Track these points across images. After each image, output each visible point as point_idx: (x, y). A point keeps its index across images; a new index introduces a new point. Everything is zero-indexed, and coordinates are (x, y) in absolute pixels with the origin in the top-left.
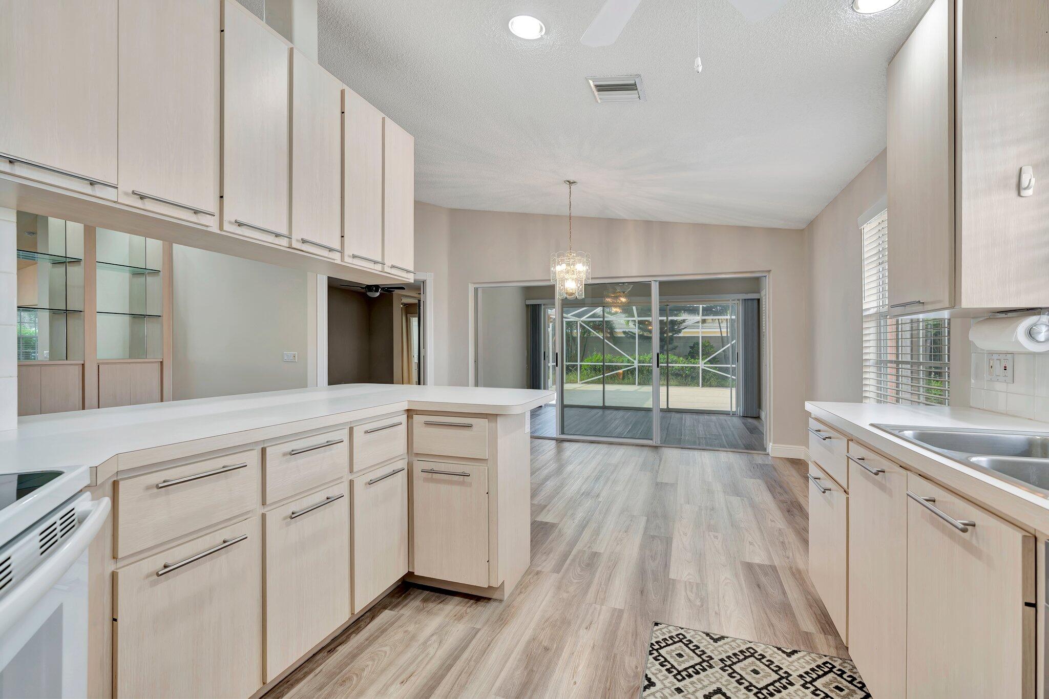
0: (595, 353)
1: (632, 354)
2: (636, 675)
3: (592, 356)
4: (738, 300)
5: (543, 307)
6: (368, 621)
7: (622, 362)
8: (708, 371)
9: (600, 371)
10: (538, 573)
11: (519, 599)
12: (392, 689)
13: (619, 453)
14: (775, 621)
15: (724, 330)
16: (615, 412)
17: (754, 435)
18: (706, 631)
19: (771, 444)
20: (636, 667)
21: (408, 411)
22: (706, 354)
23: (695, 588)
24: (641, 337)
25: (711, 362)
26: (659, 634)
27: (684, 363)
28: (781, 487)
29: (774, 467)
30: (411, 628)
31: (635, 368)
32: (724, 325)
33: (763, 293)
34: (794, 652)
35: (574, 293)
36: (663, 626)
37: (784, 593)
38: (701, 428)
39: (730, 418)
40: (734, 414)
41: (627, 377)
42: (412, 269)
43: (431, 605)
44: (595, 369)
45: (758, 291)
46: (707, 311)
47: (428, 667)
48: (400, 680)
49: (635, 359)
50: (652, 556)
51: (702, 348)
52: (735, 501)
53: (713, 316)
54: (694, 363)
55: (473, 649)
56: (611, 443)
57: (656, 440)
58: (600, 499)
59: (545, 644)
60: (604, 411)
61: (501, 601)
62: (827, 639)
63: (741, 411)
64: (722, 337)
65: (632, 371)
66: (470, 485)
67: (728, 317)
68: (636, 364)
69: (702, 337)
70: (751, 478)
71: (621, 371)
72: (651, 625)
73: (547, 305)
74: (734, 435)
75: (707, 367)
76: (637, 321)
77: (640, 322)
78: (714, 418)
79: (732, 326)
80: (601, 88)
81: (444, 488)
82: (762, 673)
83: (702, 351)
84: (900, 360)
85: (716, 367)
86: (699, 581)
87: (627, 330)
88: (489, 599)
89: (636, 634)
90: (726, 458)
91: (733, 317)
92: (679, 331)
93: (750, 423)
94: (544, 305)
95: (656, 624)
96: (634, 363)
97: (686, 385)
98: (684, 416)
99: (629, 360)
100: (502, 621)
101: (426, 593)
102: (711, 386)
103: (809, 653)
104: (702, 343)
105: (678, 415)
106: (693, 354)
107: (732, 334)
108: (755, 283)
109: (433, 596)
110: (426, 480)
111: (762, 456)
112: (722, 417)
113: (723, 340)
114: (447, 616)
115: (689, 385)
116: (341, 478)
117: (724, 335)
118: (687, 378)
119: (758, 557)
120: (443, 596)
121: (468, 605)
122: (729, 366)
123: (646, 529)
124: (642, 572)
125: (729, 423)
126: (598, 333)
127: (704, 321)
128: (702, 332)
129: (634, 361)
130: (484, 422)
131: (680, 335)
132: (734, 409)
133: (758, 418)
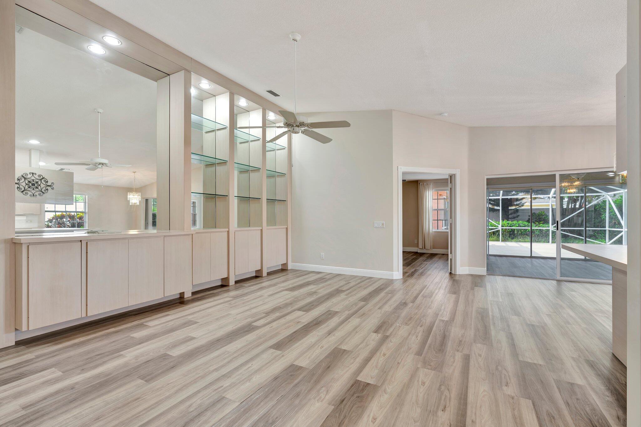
49: (499, 225)
68: (500, 228)
76: (501, 199)
92: (522, 205)
131: (522, 208)
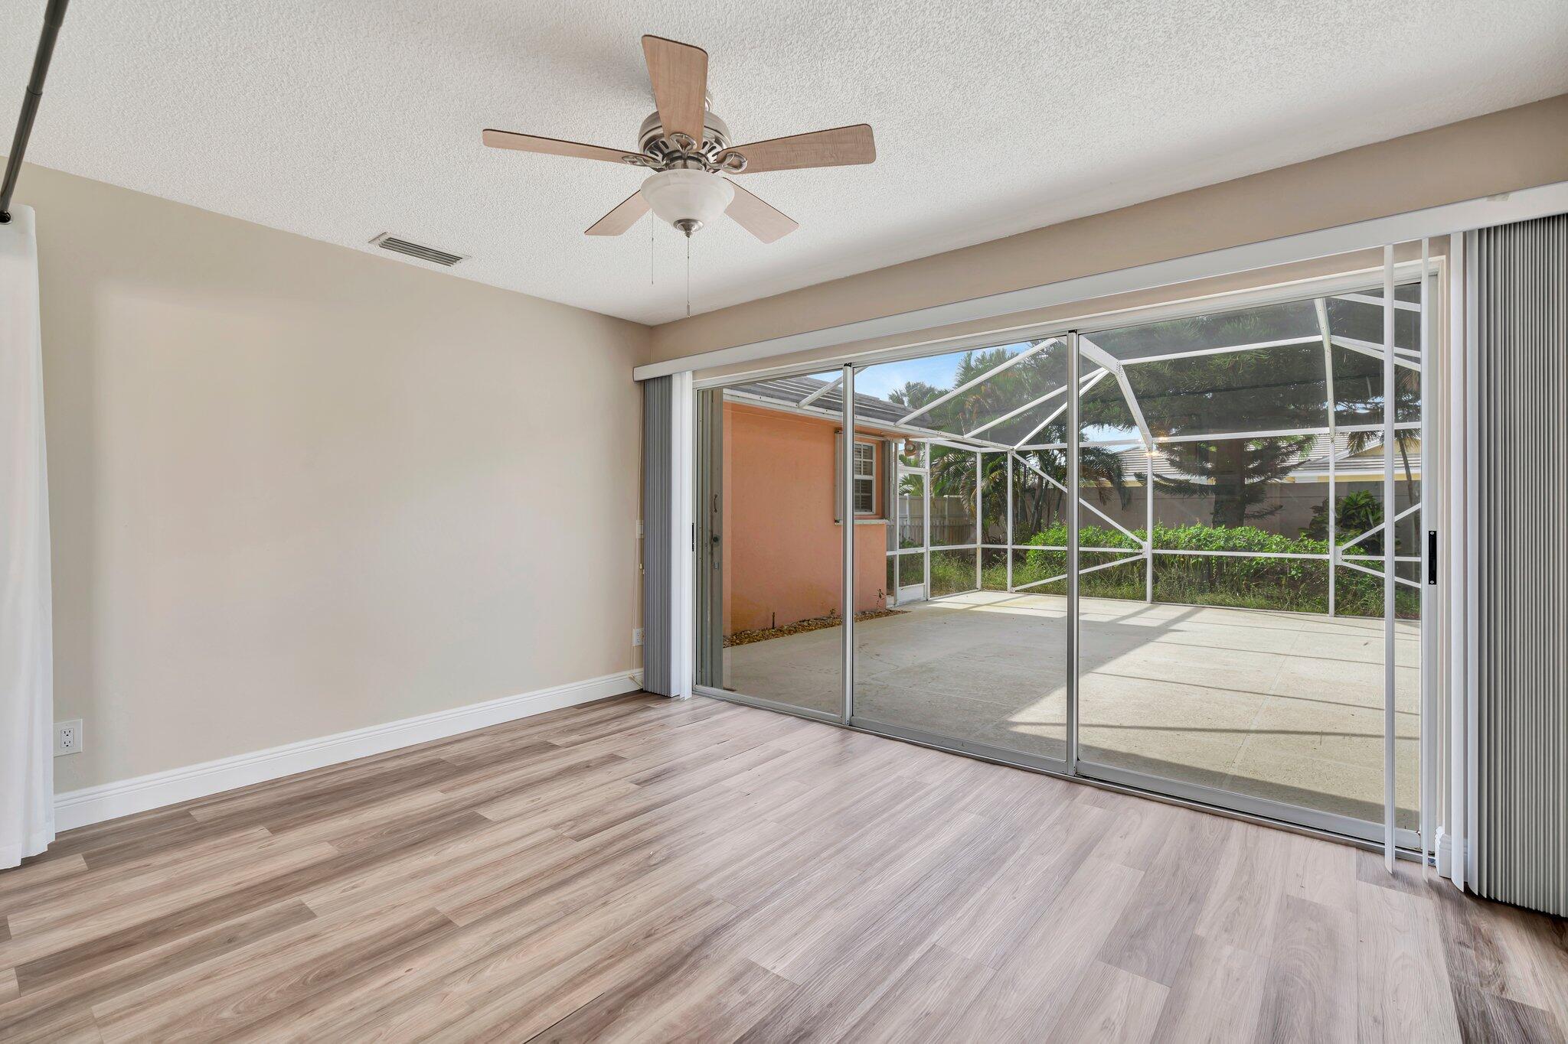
1: (1137, 524)
7: (1116, 546)
8: (1351, 570)
27: (1286, 551)
31: (1146, 560)
41: (1129, 580)
49: (1144, 538)
51: (1337, 511)
54: (1313, 551)
65: (1139, 567)
68: (1148, 552)
75: (1347, 561)
85: (1362, 561)
92: (1284, 473)
96: (1140, 547)
97: (1290, 607)
99: (1130, 541)
102: (1358, 614)
106: (1308, 527)
115: (1299, 609)
118: (1294, 590)
126: (1053, 477)
129: (1143, 543)
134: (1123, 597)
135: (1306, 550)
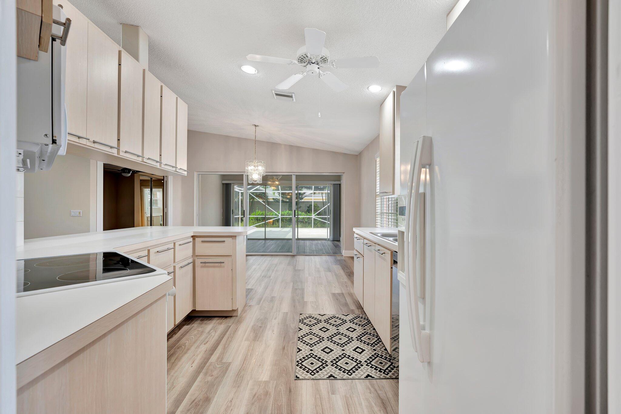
0: (257, 210)
1: (277, 210)
2: (295, 328)
3: (255, 212)
4: (331, 184)
5: (232, 185)
6: (178, 330)
7: (272, 215)
8: (317, 219)
9: (260, 220)
10: (250, 306)
11: (244, 315)
12: (201, 346)
13: (276, 260)
14: (342, 308)
15: (324, 198)
16: (271, 241)
17: (337, 248)
18: (319, 314)
19: (344, 251)
20: (295, 326)
21: (192, 236)
22: (315, 211)
23: (314, 303)
24: (283, 201)
25: (318, 215)
26: (302, 317)
27: (305, 216)
28: (347, 267)
29: (345, 260)
30: (200, 329)
31: (279, 219)
32: (324, 195)
33: (342, 181)
34: (347, 315)
35: (257, 181)
36: (303, 314)
37: (346, 300)
38: (314, 247)
39: (327, 241)
40: (329, 240)
41: (275, 223)
42: (186, 169)
43: (205, 322)
44: (258, 220)
45: (340, 181)
46: (317, 189)
47: (214, 339)
48: (204, 343)
49: (279, 214)
50: (297, 295)
51: (314, 207)
52: (329, 274)
53: (319, 191)
54: (309, 216)
55: (231, 331)
56: (272, 255)
57: (294, 252)
58: (271, 278)
59: (260, 325)
60: (265, 241)
61: (237, 316)
62: (358, 311)
63: (331, 239)
64: (323, 202)
65: (278, 220)
66: (224, 267)
67: (327, 192)
68: (280, 217)
69: (314, 202)
70: (335, 265)
71: (271, 220)
72: (299, 315)
73: (234, 183)
74: (328, 249)
75: (316, 217)
76: (281, 193)
77: (282, 194)
78: (319, 242)
79: (328, 196)
80: (277, 95)
81: (211, 270)
82: (337, 321)
83: (314, 209)
84: (393, 212)
85: (320, 217)
86: (316, 301)
87: (275, 198)
88: (231, 317)
89: (294, 318)
90: (324, 258)
91: (329, 192)
92: (302, 199)
93: (335, 243)
94: (233, 184)
95: (301, 314)
97: (305, 227)
98: (306, 241)
99: (276, 214)
100: (239, 322)
101: (201, 318)
102: (318, 227)
103: (352, 314)
104: (314, 205)
105: (303, 241)
106: (309, 211)
107: (328, 200)
108: (338, 178)
109: (205, 319)
110: (202, 267)
111: (340, 256)
112: (323, 241)
113: (324, 204)
114: (214, 324)
115: (307, 227)
116: (171, 265)
117: (324, 201)
118: (306, 223)
119: (337, 291)
120: (210, 318)
121: (223, 319)
122: (327, 217)
123: (293, 287)
124: (293, 300)
125: (326, 243)
126: (258, 199)
127: (314, 193)
128: (314, 199)
129: (279, 215)
130: (230, 239)
131: (303, 200)
132: (329, 237)
133: (339, 241)
134: (274, 227)
135: (308, 215)
